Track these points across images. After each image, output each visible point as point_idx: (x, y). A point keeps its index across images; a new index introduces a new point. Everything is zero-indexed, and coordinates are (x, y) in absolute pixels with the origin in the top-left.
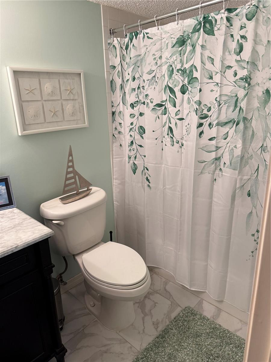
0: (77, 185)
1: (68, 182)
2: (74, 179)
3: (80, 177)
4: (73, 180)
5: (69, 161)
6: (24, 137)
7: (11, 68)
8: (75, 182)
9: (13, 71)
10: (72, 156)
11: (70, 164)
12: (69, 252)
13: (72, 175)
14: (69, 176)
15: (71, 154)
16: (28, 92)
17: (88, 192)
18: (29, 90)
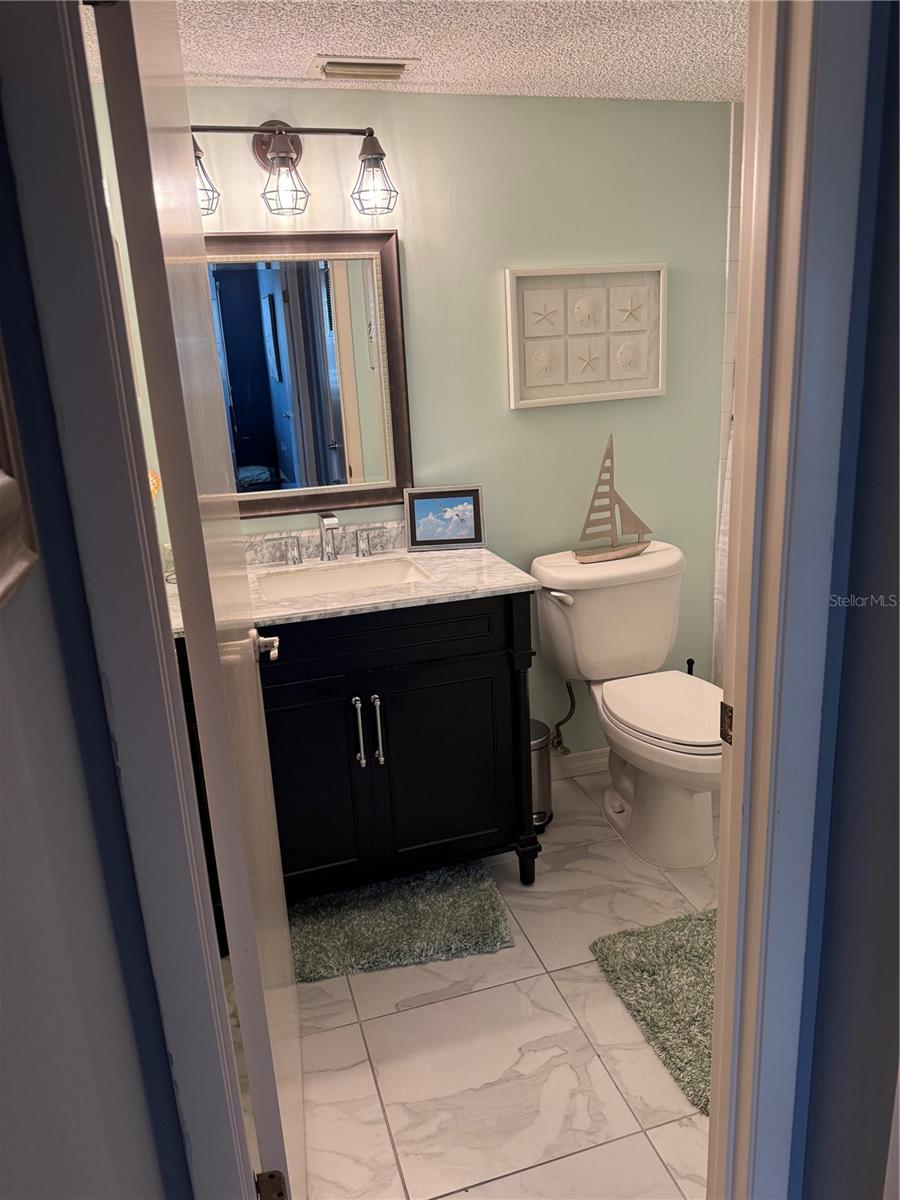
0: (614, 525)
1: (594, 516)
2: (609, 512)
3: (625, 511)
4: (607, 514)
5: (604, 470)
6: (520, 411)
7: (511, 272)
8: (611, 520)
9: (518, 278)
10: (612, 459)
11: (606, 476)
12: (580, 673)
13: (606, 501)
14: (598, 503)
15: (609, 455)
16: (540, 318)
17: (639, 547)
18: (541, 314)
